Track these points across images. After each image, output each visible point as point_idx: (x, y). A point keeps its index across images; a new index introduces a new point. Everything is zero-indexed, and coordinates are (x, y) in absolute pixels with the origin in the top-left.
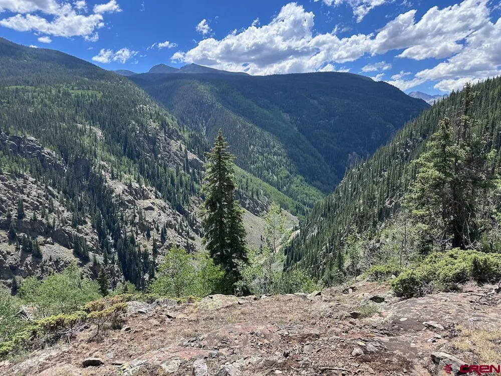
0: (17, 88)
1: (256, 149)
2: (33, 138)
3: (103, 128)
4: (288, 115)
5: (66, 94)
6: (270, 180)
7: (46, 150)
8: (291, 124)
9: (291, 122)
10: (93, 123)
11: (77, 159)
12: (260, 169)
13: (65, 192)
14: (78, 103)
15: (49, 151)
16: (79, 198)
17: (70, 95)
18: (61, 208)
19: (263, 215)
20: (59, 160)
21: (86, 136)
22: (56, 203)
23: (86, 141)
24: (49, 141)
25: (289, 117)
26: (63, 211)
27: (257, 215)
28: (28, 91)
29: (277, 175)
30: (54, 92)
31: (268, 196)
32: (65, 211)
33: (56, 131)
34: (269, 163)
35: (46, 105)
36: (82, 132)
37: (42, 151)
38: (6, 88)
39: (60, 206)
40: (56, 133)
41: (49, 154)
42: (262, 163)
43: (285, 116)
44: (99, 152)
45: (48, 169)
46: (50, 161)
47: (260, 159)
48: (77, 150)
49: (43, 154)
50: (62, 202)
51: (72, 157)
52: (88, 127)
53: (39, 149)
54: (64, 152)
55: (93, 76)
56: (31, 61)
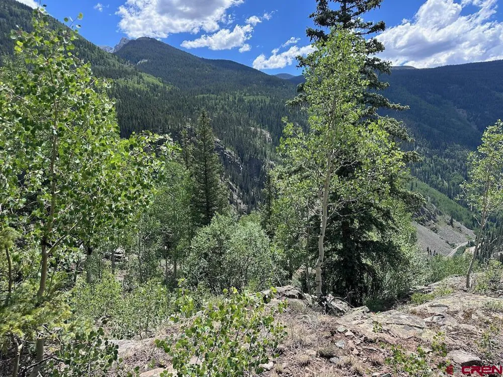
0: (204, 97)
1: (422, 150)
2: (218, 140)
3: (270, 131)
4: (465, 111)
5: (241, 100)
6: (440, 186)
7: (228, 150)
8: (468, 123)
9: (468, 119)
10: (263, 126)
11: (250, 159)
12: (427, 173)
13: (241, 188)
14: (251, 109)
15: (230, 151)
16: (252, 193)
17: (244, 101)
18: (239, 201)
19: (430, 225)
20: (237, 159)
21: (257, 138)
22: (235, 196)
23: (258, 143)
24: (229, 143)
25: (465, 114)
26: (240, 203)
27: (422, 224)
28: (212, 99)
29: (448, 181)
30: (231, 99)
31: (437, 204)
32: (242, 204)
33: (235, 134)
34: (438, 167)
35: (226, 111)
36: (255, 134)
37: (225, 151)
38: (196, 97)
39: (238, 199)
40: (235, 135)
41: (230, 153)
42: (430, 166)
43: (461, 112)
44: (268, 152)
45: (229, 167)
46: (230, 159)
47: (428, 162)
48: (251, 151)
49: (225, 153)
50: (239, 196)
51: (247, 156)
52: (259, 130)
53: (223, 149)
54: (240, 153)
55: (260, 82)
56: (211, 71)
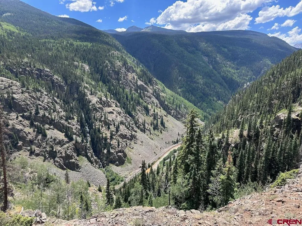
0: (45, 41)
1: (183, 79)
2: (48, 70)
3: (89, 64)
5: (72, 45)
6: (190, 99)
7: (56, 77)
8: (208, 64)
9: (208, 62)
10: (84, 61)
11: (72, 82)
12: (184, 92)
13: (64, 101)
14: (77, 50)
15: (57, 77)
16: (72, 105)
17: (74, 45)
18: (60, 110)
19: (182, 120)
20: (62, 82)
21: (79, 69)
22: (58, 107)
23: (78, 72)
24: (57, 72)
25: (207, 59)
26: (61, 112)
27: (178, 120)
28: (51, 43)
29: (194, 96)
30: (65, 43)
31: (186, 109)
32: (63, 112)
33: (62, 66)
34: (190, 88)
35: (59, 51)
36: (76, 67)
37: (53, 77)
38: (40, 41)
39: (60, 108)
40: (62, 67)
41: (57, 79)
42: (186, 88)
43: (205, 59)
44: (85, 78)
45: (55, 88)
46: (57, 83)
47: (185, 86)
48: (73, 78)
49: (53, 79)
51: (69, 81)
52: (81, 64)
53: (51, 76)
54: (65, 78)
55: (90, 33)
56: (57, 25)
